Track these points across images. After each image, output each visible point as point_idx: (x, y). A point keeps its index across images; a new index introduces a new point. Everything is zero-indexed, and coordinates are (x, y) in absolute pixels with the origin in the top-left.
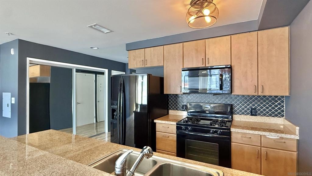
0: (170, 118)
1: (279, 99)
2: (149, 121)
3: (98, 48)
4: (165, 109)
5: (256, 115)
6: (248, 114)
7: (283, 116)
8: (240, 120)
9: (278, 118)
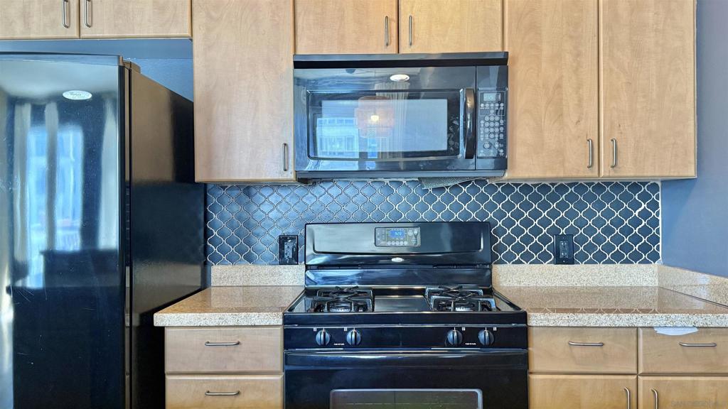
0: (215, 302)
1: (645, 196)
2: (128, 324)
4: (194, 263)
5: (572, 262)
6: (544, 258)
7: (655, 257)
8: (516, 284)
9: (643, 266)
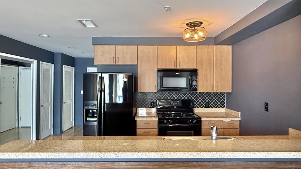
1: (223, 95)
3: (49, 36)
5: (209, 107)
6: (203, 106)
7: (224, 106)
8: (198, 112)
9: (222, 108)
